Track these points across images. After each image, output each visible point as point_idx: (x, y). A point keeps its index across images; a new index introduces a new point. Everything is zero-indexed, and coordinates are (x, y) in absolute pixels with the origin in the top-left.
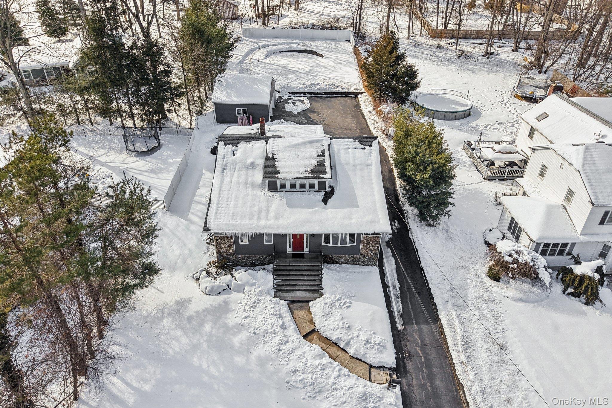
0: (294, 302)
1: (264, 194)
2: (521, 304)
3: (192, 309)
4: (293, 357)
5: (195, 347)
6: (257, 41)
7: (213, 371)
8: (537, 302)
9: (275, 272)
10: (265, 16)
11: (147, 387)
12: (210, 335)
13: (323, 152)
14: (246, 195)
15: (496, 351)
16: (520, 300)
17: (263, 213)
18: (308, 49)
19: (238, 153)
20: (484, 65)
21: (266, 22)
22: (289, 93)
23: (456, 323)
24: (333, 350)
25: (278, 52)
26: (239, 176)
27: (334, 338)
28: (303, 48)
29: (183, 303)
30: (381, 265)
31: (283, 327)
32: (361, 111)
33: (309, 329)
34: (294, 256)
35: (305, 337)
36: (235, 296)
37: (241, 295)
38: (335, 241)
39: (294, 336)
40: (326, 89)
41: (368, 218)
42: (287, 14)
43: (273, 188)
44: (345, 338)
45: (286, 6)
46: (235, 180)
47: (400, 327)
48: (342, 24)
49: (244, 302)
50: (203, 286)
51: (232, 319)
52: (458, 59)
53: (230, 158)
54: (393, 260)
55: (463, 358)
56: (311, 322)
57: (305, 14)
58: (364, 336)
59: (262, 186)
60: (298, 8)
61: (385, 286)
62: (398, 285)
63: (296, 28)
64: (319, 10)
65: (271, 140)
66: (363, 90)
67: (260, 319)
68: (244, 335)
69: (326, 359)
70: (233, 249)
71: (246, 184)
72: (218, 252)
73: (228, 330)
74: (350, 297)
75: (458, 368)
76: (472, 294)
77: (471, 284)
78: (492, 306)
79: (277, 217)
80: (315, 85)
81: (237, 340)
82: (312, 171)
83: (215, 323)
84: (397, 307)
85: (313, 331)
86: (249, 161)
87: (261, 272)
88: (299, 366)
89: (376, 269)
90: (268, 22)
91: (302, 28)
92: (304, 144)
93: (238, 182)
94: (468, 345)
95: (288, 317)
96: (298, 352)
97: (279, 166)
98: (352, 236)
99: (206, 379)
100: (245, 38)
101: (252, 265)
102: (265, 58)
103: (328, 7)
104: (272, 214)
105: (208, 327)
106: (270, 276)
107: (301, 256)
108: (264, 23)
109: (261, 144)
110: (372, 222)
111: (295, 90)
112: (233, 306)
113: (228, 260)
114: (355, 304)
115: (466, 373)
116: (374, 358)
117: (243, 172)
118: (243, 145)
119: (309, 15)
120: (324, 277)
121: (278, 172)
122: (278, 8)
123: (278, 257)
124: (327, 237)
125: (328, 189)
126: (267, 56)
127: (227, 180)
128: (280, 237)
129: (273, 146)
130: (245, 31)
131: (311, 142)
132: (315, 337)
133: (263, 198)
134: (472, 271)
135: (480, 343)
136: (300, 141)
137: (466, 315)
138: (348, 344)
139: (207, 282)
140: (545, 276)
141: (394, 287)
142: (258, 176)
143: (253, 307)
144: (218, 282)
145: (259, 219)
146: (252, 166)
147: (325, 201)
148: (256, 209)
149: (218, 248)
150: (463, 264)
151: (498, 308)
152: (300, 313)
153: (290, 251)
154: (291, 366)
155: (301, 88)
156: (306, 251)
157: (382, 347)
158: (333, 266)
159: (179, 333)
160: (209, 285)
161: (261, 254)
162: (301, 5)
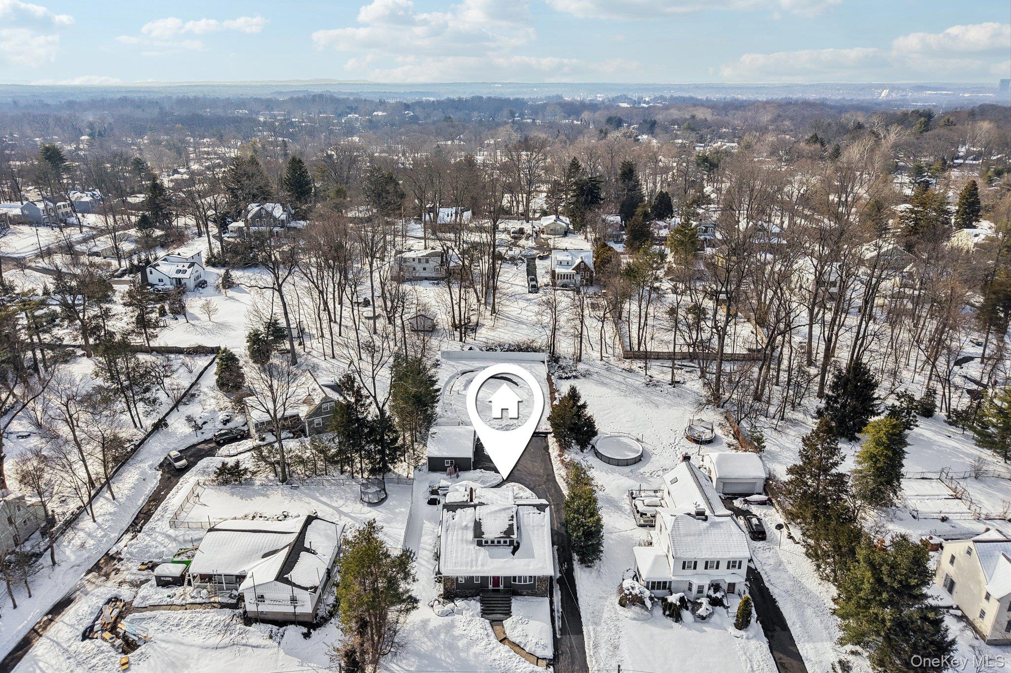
0: (494, 621)
1: (474, 547)
2: (635, 622)
3: (431, 625)
4: (494, 652)
5: (437, 648)
6: (456, 365)
7: (448, 660)
8: (645, 620)
9: (482, 601)
11: (412, 669)
12: (444, 641)
13: (512, 517)
14: (463, 549)
15: (611, 649)
16: (635, 619)
17: (474, 563)
19: (456, 518)
20: (669, 397)
23: (592, 634)
24: (517, 649)
26: (457, 535)
27: (517, 642)
29: (425, 623)
30: (551, 596)
31: (487, 635)
32: (549, 455)
33: (503, 637)
34: (494, 591)
35: (501, 641)
36: (457, 617)
37: (460, 616)
38: (520, 581)
39: (494, 641)
41: (540, 566)
43: (480, 544)
44: (524, 641)
46: (455, 538)
47: (558, 636)
49: (463, 620)
50: (436, 611)
51: (457, 632)
52: (646, 389)
53: (451, 521)
54: (559, 593)
55: (592, 653)
56: (504, 633)
58: (534, 641)
59: (472, 542)
61: (552, 611)
62: (561, 610)
65: (478, 508)
67: (473, 631)
68: (465, 641)
69: (512, 653)
70: (454, 586)
71: (462, 540)
72: (445, 588)
73: (455, 638)
74: (529, 618)
75: (588, 659)
76: (606, 615)
77: (606, 609)
78: (616, 623)
79: (483, 565)
81: (461, 644)
82: (505, 533)
83: (446, 633)
84: (558, 624)
85: (505, 638)
86: (464, 524)
87: (473, 602)
88: (497, 657)
89: (547, 600)
92: (500, 511)
93: (457, 540)
94: (596, 646)
95: (490, 630)
96: (497, 650)
97: (484, 529)
98: (531, 577)
99: (444, 664)
100: (443, 360)
101: (465, 597)
102: (464, 389)
104: (479, 563)
105: (442, 636)
106: (479, 604)
107: (498, 591)
109: (470, 510)
110: (542, 568)
112: (456, 623)
113: (451, 593)
114: (531, 622)
115: (591, 661)
116: (540, 653)
117: (460, 532)
118: (459, 511)
120: (513, 605)
121: (483, 534)
123: (482, 591)
124: (515, 578)
125: (515, 544)
126: (466, 386)
127: (450, 538)
128: (485, 579)
129: (481, 512)
130: (443, 353)
131: (505, 509)
132: (506, 641)
133: (473, 551)
134: (609, 600)
135: (603, 645)
136: (497, 508)
137: (599, 629)
138: (525, 645)
139: (438, 608)
140: (648, 603)
141: (558, 611)
142: (470, 535)
143: (469, 624)
144: (446, 608)
145: (472, 566)
146: (466, 527)
147: (513, 553)
148: (469, 559)
149: (444, 585)
150: (604, 595)
151: (620, 624)
152: (498, 628)
153: (491, 587)
154: (492, 657)
156: (501, 587)
157: (545, 647)
158: (519, 598)
159: (426, 640)
160: (441, 610)
161: (472, 589)
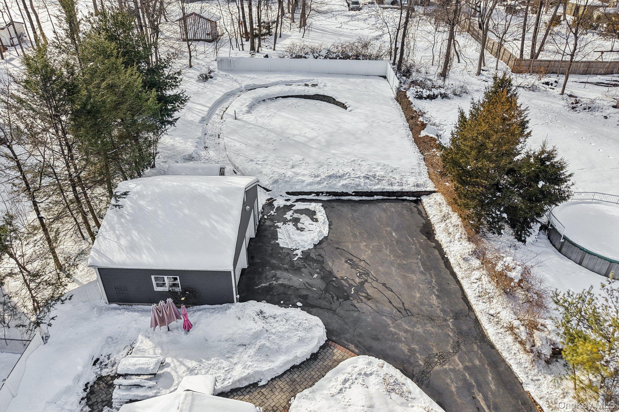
6: (239, 79)
10: (256, 36)
18: (321, 93)
21: (256, 46)
22: (288, 193)
25: (271, 99)
28: (312, 91)
32: (439, 247)
40: (358, 185)
42: (289, 33)
45: (287, 22)
48: (373, 51)
57: (315, 34)
60: (305, 24)
63: (300, 57)
64: (334, 28)
66: (430, 187)
80: (337, 177)
90: (260, 46)
91: (311, 56)
100: (221, 72)
102: (248, 112)
103: (346, 23)
108: (252, 48)
111: (298, 189)
119: (321, 35)
122: (274, 25)
126: (251, 108)
130: (220, 61)
155: (310, 184)
162: (309, 21)
